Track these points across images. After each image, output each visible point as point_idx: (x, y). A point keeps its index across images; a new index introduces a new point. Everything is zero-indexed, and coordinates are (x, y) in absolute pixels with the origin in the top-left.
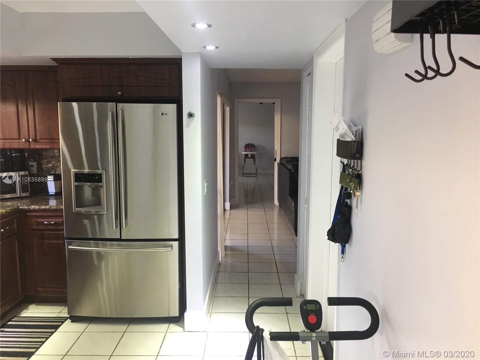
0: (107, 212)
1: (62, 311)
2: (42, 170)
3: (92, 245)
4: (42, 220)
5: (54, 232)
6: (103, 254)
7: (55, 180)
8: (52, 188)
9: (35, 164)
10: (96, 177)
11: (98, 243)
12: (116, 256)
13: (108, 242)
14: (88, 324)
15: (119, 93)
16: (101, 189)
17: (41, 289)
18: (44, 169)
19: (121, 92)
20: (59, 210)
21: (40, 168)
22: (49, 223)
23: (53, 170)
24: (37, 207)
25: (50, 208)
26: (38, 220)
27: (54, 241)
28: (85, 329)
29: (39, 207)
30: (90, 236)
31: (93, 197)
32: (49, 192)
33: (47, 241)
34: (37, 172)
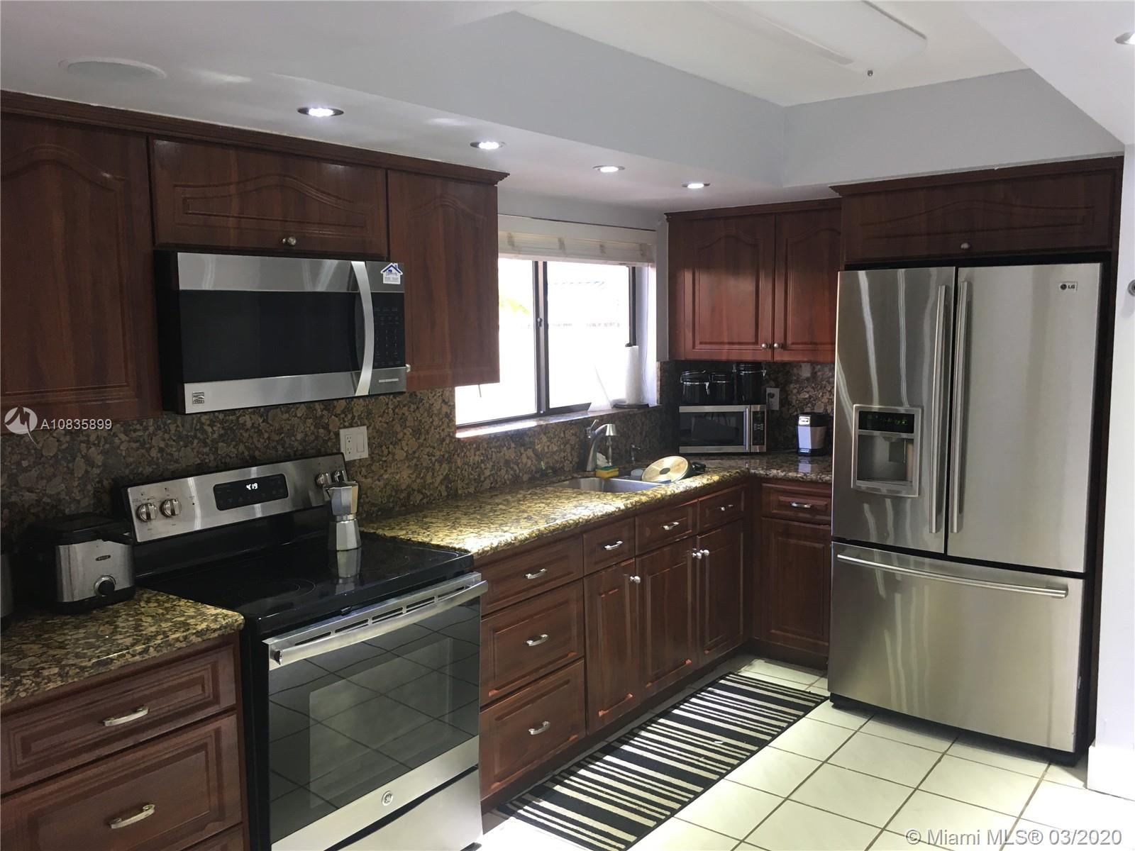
0: (919, 494)
1: (814, 683)
2: (790, 403)
3: (877, 557)
4: (789, 499)
5: (808, 525)
6: (899, 578)
7: (812, 425)
8: (805, 440)
9: (776, 391)
10: (901, 422)
11: (889, 555)
12: (927, 588)
13: (912, 558)
14: (867, 720)
15: (965, 246)
16: (910, 446)
17: (778, 632)
18: (792, 402)
19: (969, 243)
20: (820, 483)
21: (785, 402)
22: (799, 505)
23: (809, 405)
24: (781, 474)
25: (805, 477)
26: (782, 498)
27: (808, 544)
28: (861, 727)
29: (784, 473)
30: (873, 540)
31: (891, 463)
32: (800, 447)
33: (793, 541)
34: (780, 408)
